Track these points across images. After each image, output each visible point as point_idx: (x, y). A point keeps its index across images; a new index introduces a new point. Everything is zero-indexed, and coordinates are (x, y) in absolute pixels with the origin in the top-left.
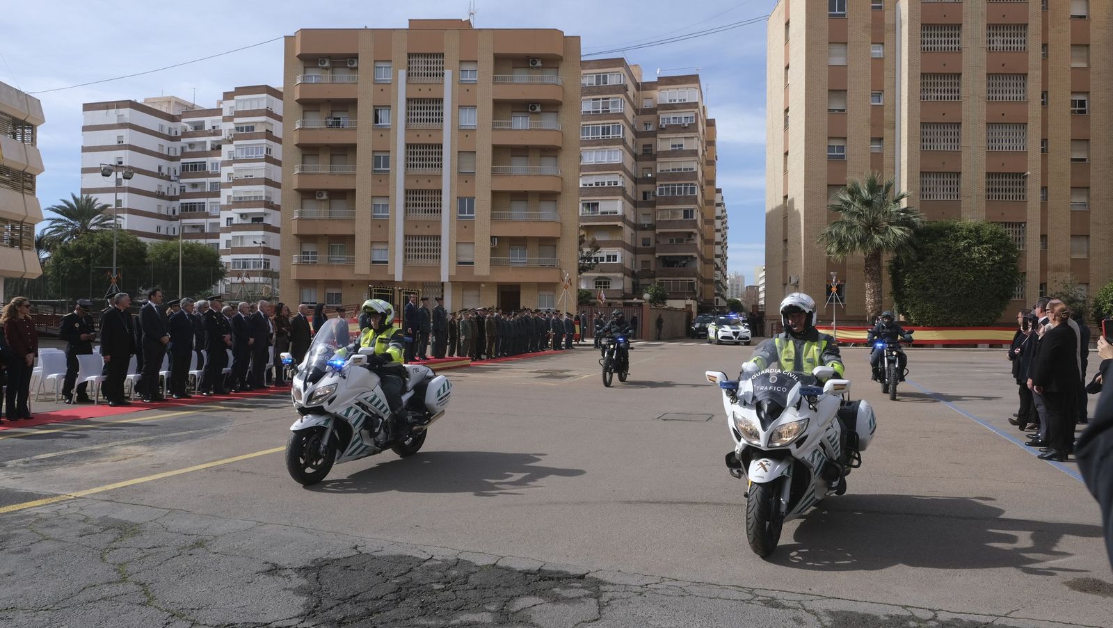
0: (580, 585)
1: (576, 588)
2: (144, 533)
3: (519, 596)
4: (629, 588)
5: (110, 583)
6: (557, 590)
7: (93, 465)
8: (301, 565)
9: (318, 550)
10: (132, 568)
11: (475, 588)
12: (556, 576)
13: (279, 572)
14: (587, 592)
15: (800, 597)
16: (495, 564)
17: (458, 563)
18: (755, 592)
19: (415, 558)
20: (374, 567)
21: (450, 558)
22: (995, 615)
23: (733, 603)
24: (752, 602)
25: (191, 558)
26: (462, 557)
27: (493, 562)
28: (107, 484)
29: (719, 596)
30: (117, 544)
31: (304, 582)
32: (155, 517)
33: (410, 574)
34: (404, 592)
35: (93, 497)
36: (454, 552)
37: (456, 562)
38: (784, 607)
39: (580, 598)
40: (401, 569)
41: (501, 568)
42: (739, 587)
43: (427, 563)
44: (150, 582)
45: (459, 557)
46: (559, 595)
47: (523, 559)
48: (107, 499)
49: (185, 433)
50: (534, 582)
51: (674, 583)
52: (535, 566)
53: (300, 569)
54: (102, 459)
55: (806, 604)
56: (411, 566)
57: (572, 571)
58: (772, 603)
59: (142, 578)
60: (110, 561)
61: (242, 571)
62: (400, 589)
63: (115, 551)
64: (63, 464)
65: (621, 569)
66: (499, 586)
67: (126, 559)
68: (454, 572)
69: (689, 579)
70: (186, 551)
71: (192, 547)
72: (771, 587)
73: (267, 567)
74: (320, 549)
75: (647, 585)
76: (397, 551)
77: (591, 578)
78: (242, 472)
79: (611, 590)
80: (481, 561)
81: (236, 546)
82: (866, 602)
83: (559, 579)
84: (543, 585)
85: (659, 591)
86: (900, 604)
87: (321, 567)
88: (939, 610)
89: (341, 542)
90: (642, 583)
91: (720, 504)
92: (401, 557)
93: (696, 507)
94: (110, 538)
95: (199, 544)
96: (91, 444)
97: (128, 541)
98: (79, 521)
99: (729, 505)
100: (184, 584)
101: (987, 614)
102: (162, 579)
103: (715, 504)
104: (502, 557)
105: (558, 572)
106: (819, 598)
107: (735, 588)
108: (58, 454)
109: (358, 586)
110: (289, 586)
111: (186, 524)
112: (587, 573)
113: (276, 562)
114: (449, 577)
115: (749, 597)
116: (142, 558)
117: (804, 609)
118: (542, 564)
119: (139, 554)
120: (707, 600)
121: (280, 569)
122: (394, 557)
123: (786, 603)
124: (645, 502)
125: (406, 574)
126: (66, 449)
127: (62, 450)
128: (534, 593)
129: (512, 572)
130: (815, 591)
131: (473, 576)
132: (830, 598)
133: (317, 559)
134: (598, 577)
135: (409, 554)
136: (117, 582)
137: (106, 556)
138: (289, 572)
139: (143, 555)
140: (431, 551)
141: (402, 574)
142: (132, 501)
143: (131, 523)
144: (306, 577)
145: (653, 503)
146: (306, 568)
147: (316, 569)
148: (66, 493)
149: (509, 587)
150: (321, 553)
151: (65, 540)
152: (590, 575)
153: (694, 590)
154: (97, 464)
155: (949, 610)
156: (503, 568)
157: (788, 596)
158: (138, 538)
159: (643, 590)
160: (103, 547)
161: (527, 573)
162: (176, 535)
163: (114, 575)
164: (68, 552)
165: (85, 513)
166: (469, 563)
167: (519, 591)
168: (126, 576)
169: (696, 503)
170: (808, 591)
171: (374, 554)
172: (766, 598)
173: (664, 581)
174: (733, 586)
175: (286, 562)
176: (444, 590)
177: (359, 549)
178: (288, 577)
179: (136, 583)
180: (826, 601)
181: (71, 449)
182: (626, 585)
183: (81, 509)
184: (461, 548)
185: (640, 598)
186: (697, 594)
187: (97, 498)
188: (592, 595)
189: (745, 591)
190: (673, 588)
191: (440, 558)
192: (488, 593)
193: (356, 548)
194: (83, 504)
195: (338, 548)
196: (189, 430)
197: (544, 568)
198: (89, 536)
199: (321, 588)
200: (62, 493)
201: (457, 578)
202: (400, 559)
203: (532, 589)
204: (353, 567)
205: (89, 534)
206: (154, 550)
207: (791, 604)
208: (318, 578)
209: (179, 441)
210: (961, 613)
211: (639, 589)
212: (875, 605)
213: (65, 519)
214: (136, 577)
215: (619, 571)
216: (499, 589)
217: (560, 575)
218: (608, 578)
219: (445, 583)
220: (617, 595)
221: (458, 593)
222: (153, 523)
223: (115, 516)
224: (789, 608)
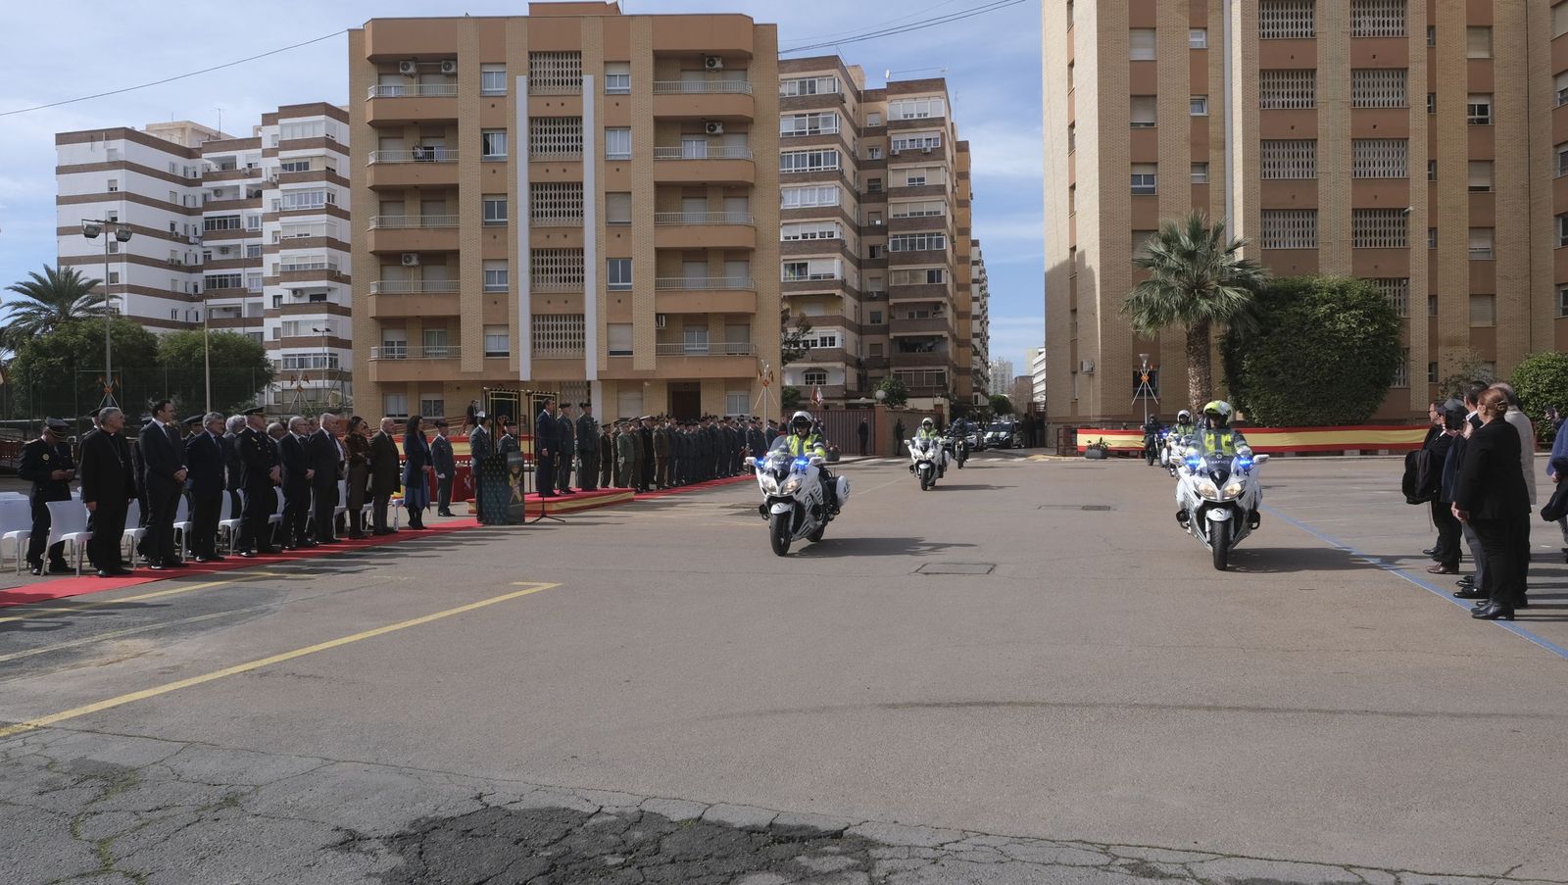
0: (837, 849)
1: (832, 854)
2: (142, 784)
3: (744, 872)
4: (915, 852)
5: (83, 875)
6: (802, 859)
7: (68, 672)
8: (394, 830)
9: (421, 804)
10: (120, 847)
11: (673, 862)
12: (799, 834)
13: (360, 845)
14: (850, 861)
15: (1182, 857)
16: (700, 818)
17: (641, 818)
18: (1112, 850)
19: (574, 811)
20: (510, 829)
21: (629, 811)
22: (1488, 877)
23: (1082, 871)
24: (1111, 868)
25: (217, 825)
26: (647, 807)
27: (696, 815)
28: (88, 704)
29: (1059, 860)
30: (98, 806)
31: (399, 861)
32: (162, 756)
33: (566, 841)
34: (560, 872)
35: (64, 727)
36: (635, 798)
37: (638, 815)
38: (1162, 876)
39: (840, 872)
40: (553, 831)
41: (710, 824)
42: (1085, 842)
43: (593, 821)
44: (148, 869)
45: (642, 807)
46: (806, 867)
47: (745, 807)
48: (87, 728)
49: (214, 616)
50: (765, 846)
51: (984, 840)
52: (762, 819)
53: (392, 838)
54: (82, 662)
55: (1195, 868)
56: (568, 827)
57: (824, 826)
58: (1141, 868)
59: (135, 864)
60: (85, 836)
61: (298, 845)
62: (554, 866)
63: (95, 817)
64: (23, 672)
65: (898, 819)
66: (711, 855)
67: (111, 832)
68: (637, 835)
69: (1005, 833)
70: (209, 814)
71: (220, 806)
72: (1134, 842)
73: (339, 837)
74: (423, 801)
75: (942, 845)
76: (544, 801)
77: (854, 836)
78: (300, 677)
79: (887, 856)
80: (678, 815)
81: (289, 802)
82: (1286, 861)
83: (802, 839)
84: (779, 850)
85: (963, 856)
86: (1340, 863)
87: (425, 834)
88: (1401, 871)
89: (456, 789)
90: (934, 842)
91: (1032, 704)
92: (552, 810)
93: (995, 709)
94: (87, 795)
95: (231, 801)
96: (67, 639)
97: (117, 799)
98: (40, 768)
99: (1044, 705)
100: (204, 873)
101: (1476, 874)
102: (169, 865)
103: (1024, 704)
104: (710, 806)
105: (801, 828)
106: (1213, 856)
107: (1081, 845)
108: (14, 656)
109: (486, 866)
110: (374, 870)
111: (208, 766)
112: (846, 828)
113: (354, 827)
114: (630, 843)
115: (1104, 859)
116: (137, 828)
117: (1194, 878)
118: (775, 814)
119: (134, 822)
120: (1040, 867)
121: (359, 840)
122: (540, 811)
123: (1163, 869)
124: (918, 705)
125: (561, 839)
126: (27, 647)
127: (21, 650)
128: (766, 867)
129: (728, 829)
130: (1203, 844)
131: (668, 839)
132: (1229, 856)
133: (419, 820)
134: (864, 833)
135: (563, 806)
136: (96, 874)
137: (80, 828)
138: (374, 844)
139: (139, 823)
140: (598, 798)
141: (555, 841)
142: (125, 731)
143: (122, 767)
144: (401, 852)
145: (928, 705)
146: (401, 836)
147: (418, 837)
148: (22, 720)
149: (726, 857)
150: (425, 810)
151: (15, 801)
152: (851, 831)
153: (1016, 850)
154: (74, 670)
155: (1415, 870)
156: (713, 824)
157: (1164, 856)
158: (132, 794)
159: (937, 854)
160: (76, 812)
161: (751, 831)
162: (193, 786)
163: (90, 861)
164: (18, 823)
165: (50, 753)
166: (659, 818)
167: (744, 863)
168: (110, 862)
169: (995, 704)
170: (1192, 846)
171: (511, 807)
172: (1131, 862)
173: (967, 837)
174: (1076, 841)
175: (369, 827)
176: (623, 866)
177: (485, 799)
178: (373, 853)
179: (126, 874)
180: (1224, 862)
181: (35, 647)
182: (909, 847)
183: (45, 746)
184: (644, 791)
185: (934, 868)
186: (1023, 858)
187: (70, 727)
188: (858, 865)
189: (1096, 849)
190: (984, 848)
191: (614, 810)
192: (695, 869)
193: (479, 797)
194: (47, 739)
195: (450, 799)
196: (219, 611)
197: (778, 821)
198: (53, 794)
199: (427, 871)
200: (16, 720)
201: (642, 844)
202: (551, 814)
203: (764, 859)
204: (476, 832)
205: (54, 790)
206: (157, 814)
207: (1171, 870)
208: (421, 853)
209: (203, 629)
210: (1436, 874)
211: (931, 853)
212: (1303, 866)
213: (18, 764)
214: (126, 864)
215: (895, 822)
216: (710, 861)
217: (804, 833)
218: (880, 835)
219: (624, 854)
220: (897, 864)
221: (646, 871)
222: (157, 767)
223: (97, 757)
224: (1170, 876)
